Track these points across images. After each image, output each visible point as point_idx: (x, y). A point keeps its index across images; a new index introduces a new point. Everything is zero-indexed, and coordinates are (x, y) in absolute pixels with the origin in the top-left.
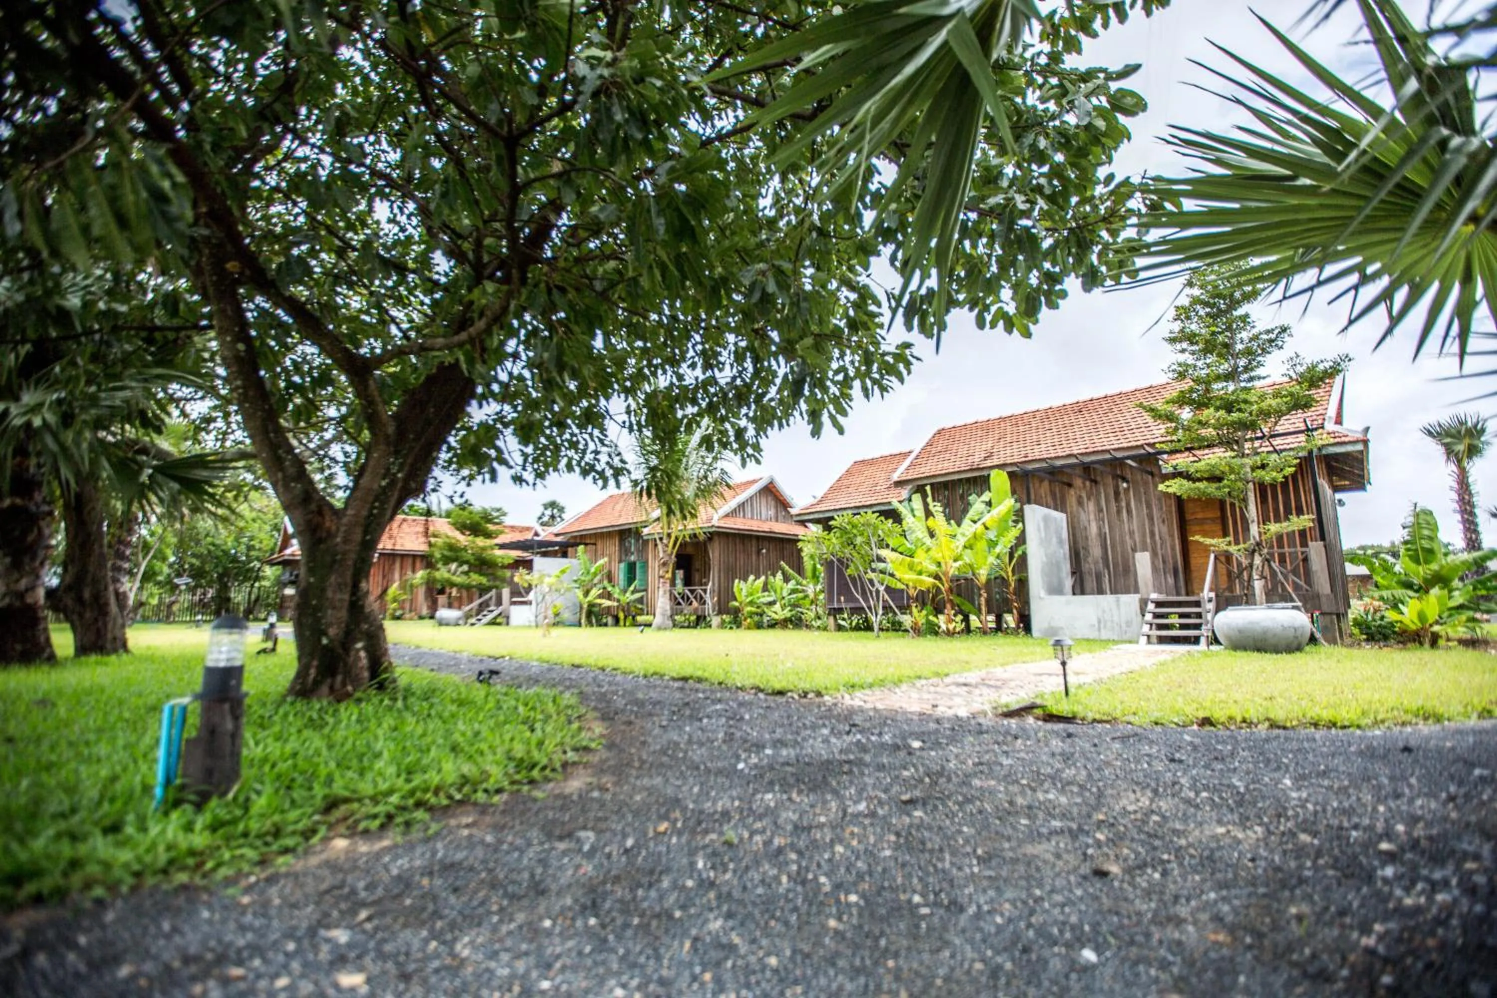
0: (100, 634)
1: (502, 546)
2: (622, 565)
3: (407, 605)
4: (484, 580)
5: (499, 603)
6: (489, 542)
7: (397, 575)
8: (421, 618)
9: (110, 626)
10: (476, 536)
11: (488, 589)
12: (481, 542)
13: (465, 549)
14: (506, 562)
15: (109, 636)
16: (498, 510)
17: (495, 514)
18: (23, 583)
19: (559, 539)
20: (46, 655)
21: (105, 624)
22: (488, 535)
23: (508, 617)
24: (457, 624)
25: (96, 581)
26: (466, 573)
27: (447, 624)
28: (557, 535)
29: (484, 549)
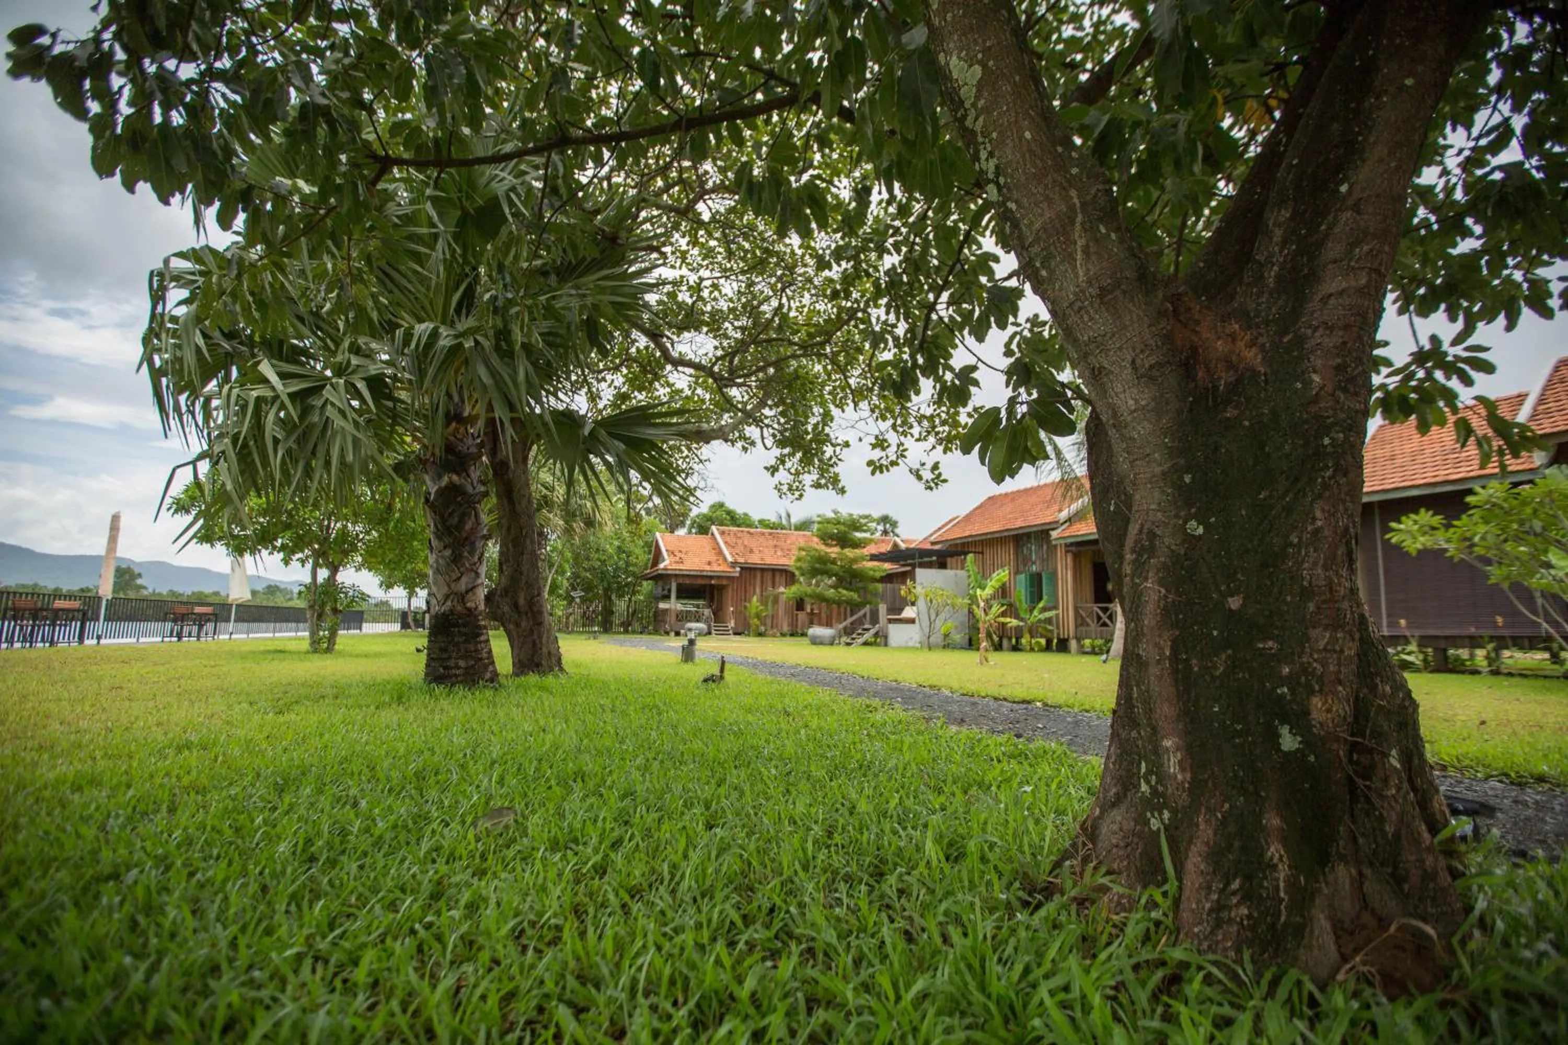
0: (535, 647)
1: (873, 557)
2: (1022, 577)
3: (769, 622)
4: (855, 596)
5: (875, 620)
6: (858, 552)
7: (758, 590)
8: (783, 635)
9: (544, 640)
10: (843, 548)
11: (860, 606)
12: (849, 553)
13: (834, 562)
14: (878, 575)
15: (545, 650)
16: (867, 517)
17: (863, 521)
18: (462, 585)
19: (937, 547)
20: (488, 675)
21: (540, 637)
22: (857, 544)
23: (886, 637)
24: (832, 644)
25: (529, 585)
26: (835, 587)
27: (822, 643)
28: (933, 543)
29: (855, 560)
